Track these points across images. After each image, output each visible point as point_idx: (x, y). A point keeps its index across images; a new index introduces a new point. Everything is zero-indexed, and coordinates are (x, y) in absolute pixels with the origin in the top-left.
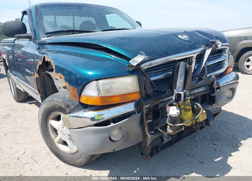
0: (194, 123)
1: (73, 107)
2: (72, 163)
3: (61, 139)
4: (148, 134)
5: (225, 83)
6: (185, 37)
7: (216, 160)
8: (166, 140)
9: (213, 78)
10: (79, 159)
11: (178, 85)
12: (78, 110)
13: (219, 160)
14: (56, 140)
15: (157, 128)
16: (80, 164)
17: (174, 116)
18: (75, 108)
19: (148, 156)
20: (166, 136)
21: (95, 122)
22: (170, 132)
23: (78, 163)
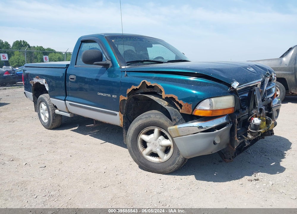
0: (267, 131)
1: (178, 120)
2: (162, 171)
3: (152, 150)
4: (236, 139)
5: (275, 105)
6: (252, 69)
7: (271, 165)
8: (247, 144)
9: (271, 100)
10: (171, 165)
11: (259, 103)
12: (181, 123)
13: (273, 165)
14: (145, 152)
15: (242, 135)
16: (170, 170)
17: (258, 124)
18: (179, 121)
19: (230, 159)
20: (247, 141)
21: (203, 130)
22: (250, 137)
23: (168, 170)
